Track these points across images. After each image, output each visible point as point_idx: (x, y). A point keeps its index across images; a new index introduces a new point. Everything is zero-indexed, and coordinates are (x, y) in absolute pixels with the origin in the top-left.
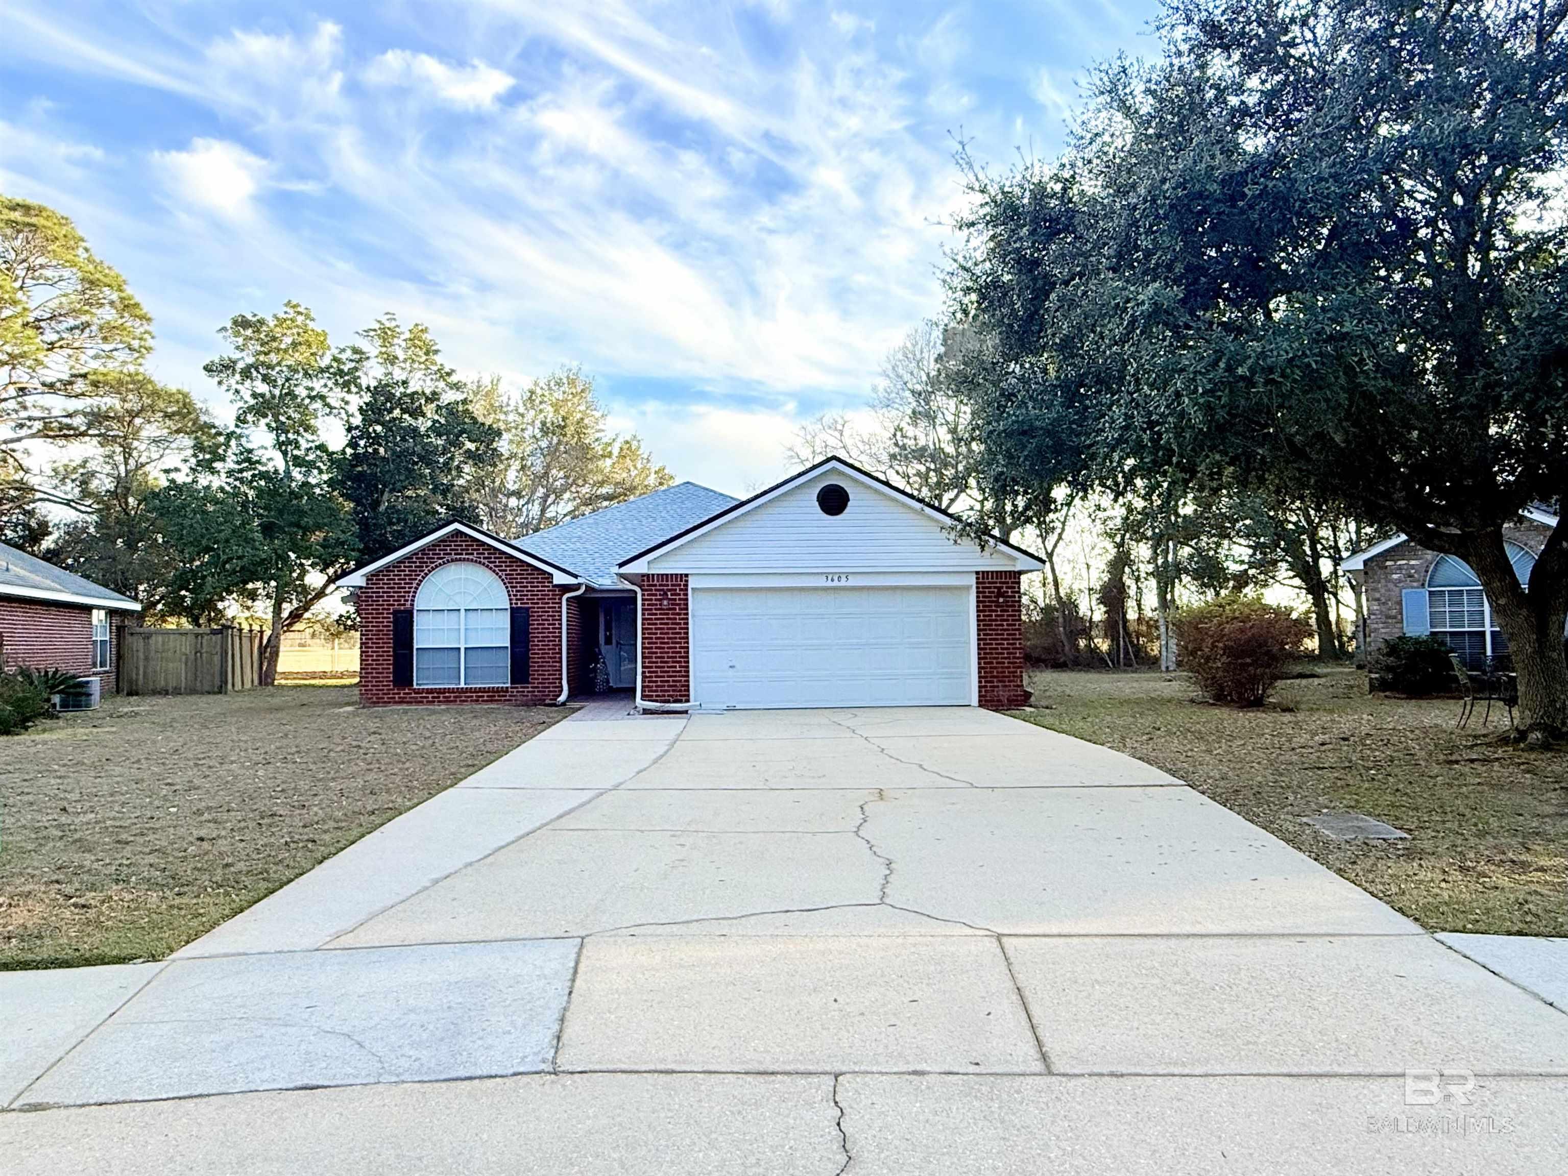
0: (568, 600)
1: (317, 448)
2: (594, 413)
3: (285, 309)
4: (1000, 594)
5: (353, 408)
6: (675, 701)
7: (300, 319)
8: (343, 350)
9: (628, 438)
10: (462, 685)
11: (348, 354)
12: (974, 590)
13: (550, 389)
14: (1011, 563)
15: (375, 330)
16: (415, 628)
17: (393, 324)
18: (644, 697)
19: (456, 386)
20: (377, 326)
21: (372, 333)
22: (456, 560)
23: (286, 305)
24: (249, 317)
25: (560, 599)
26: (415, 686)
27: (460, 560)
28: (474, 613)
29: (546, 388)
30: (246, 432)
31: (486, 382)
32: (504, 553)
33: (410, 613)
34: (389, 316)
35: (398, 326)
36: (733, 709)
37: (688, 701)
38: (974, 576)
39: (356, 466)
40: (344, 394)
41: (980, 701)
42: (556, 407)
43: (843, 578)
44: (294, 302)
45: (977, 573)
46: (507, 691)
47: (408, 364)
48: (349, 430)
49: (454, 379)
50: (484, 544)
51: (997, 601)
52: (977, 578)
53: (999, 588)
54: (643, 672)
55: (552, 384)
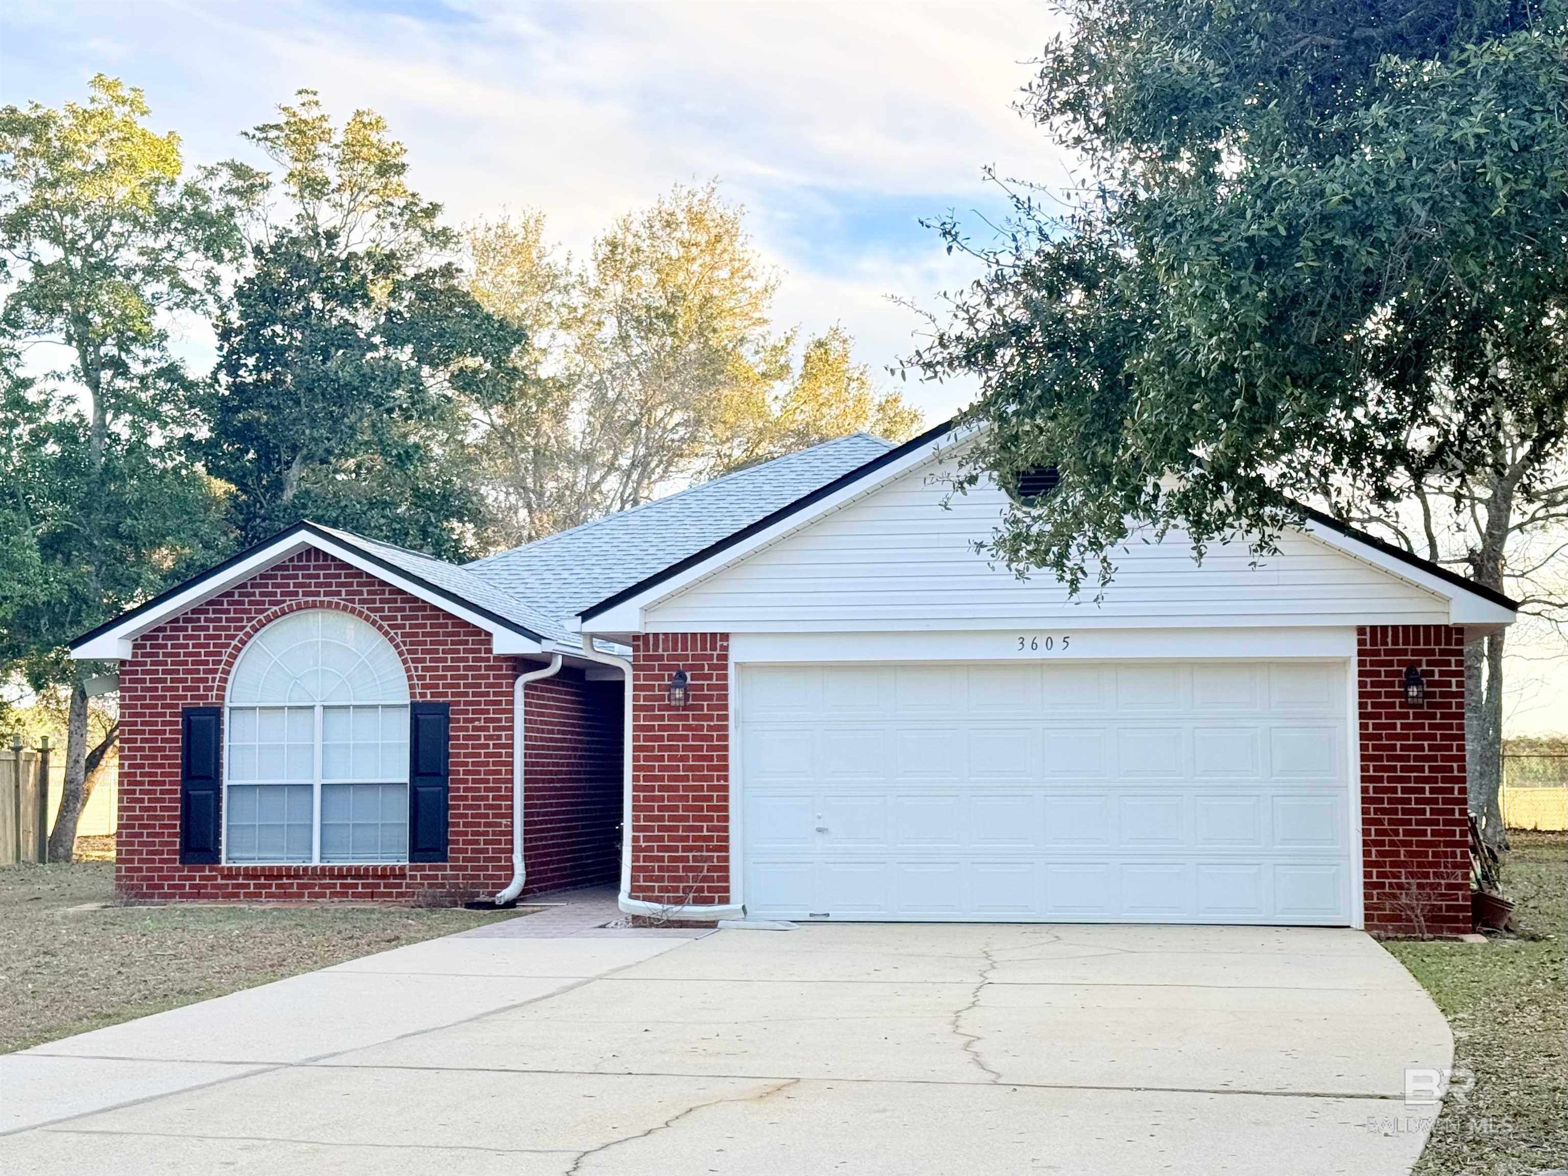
0: (527, 686)
1: (160, 373)
2: (748, 283)
3: (93, 93)
4: (1413, 678)
5: (227, 291)
6: (697, 901)
7: (120, 111)
8: (211, 173)
9: (822, 335)
10: (316, 862)
11: (224, 177)
12: (1354, 669)
13: (653, 237)
14: (1440, 608)
15: (277, 127)
16: (226, 743)
17: (315, 113)
18: (636, 892)
19: (443, 238)
20: (282, 119)
21: (273, 134)
22: (307, 606)
23: (93, 83)
24: (24, 110)
25: (512, 685)
26: (224, 864)
27: (314, 605)
28: (342, 714)
29: (644, 233)
30: (18, 345)
31: (515, 226)
32: (401, 592)
33: (216, 713)
34: (305, 98)
35: (323, 118)
36: (822, 920)
37: (725, 900)
38: (1353, 639)
39: (237, 410)
40: (211, 263)
41: (1368, 918)
42: (663, 272)
43: (1058, 641)
44: (109, 78)
45: (1361, 630)
46: (403, 876)
47: (347, 195)
48: (225, 335)
49: (439, 222)
50: (359, 573)
51: (1405, 694)
52: (1361, 642)
53: (1412, 666)
54: (635, 839)
55: (657, 225)
